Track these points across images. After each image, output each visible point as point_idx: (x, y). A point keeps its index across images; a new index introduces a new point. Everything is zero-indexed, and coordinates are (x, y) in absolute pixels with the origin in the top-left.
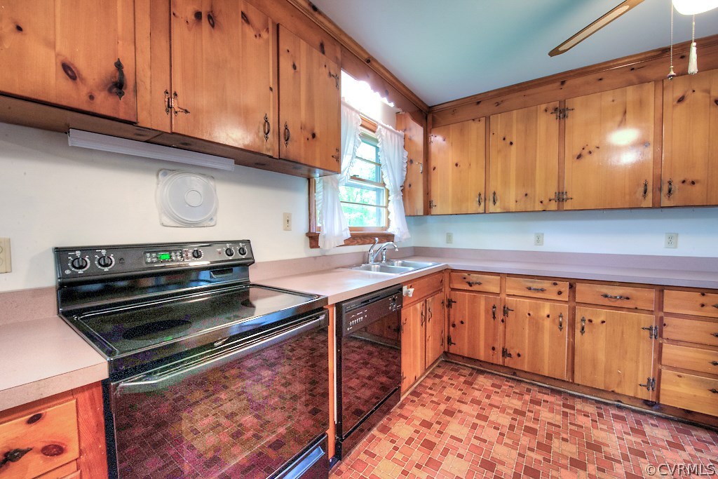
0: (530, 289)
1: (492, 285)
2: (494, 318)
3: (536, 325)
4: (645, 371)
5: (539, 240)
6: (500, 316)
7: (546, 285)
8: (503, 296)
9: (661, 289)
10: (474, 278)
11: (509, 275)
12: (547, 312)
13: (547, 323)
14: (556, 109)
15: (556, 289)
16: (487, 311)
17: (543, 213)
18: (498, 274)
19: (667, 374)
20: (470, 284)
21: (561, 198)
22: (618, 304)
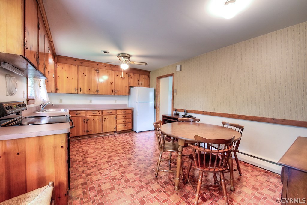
0: (93, 113)
1: (83, 114)
2: (84, 122)
3: (95, 122)
4: (115, 126)
5: (91, 102)
6: (86, 122)
7: (97, 112)
8: (86, 116)
9: (116, 110)
10: (78, 112)
11: (88, 110)
12: (97, 118)
13: (97, 121)
14: (96, 70)
15: (99, 112)
16: (82, 121)
17: (94, 95)
18: (85, 111)
19: (117, 125)
20: (77, 114)
21: (97, 91)
22: (110, 114)
